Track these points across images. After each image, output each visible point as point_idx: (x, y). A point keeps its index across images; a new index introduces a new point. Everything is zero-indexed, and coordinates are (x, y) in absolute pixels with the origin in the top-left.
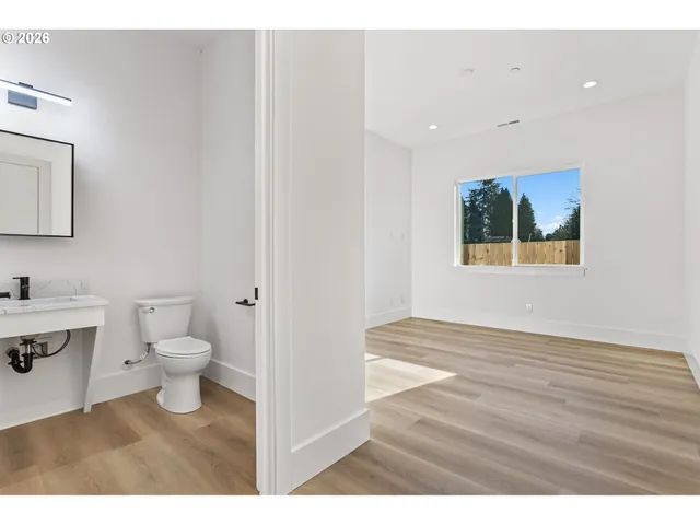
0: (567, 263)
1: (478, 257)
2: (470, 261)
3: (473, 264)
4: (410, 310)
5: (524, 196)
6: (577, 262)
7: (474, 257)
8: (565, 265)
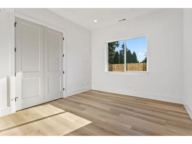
0: (143, 71)
1: (115, 68)
2: (113, 70)
3: (114, 71)
4: (91, 87)
5: (134, 52)
6: (146, 70)
7: (114, 68)
8: (142, 71)
